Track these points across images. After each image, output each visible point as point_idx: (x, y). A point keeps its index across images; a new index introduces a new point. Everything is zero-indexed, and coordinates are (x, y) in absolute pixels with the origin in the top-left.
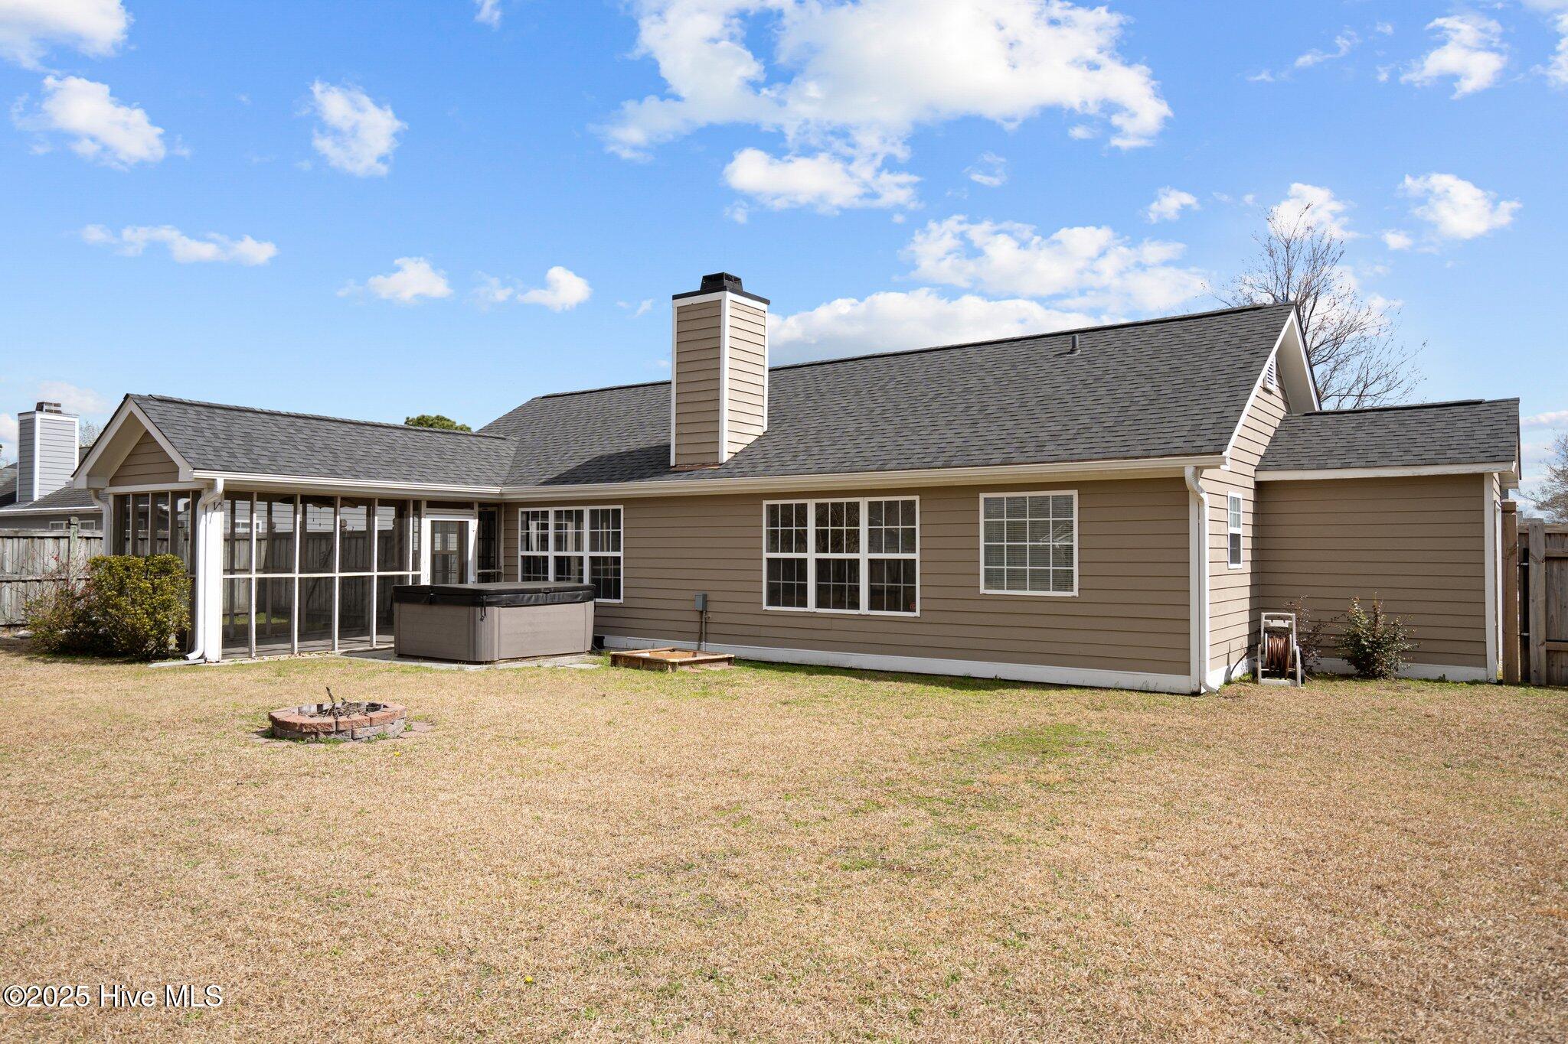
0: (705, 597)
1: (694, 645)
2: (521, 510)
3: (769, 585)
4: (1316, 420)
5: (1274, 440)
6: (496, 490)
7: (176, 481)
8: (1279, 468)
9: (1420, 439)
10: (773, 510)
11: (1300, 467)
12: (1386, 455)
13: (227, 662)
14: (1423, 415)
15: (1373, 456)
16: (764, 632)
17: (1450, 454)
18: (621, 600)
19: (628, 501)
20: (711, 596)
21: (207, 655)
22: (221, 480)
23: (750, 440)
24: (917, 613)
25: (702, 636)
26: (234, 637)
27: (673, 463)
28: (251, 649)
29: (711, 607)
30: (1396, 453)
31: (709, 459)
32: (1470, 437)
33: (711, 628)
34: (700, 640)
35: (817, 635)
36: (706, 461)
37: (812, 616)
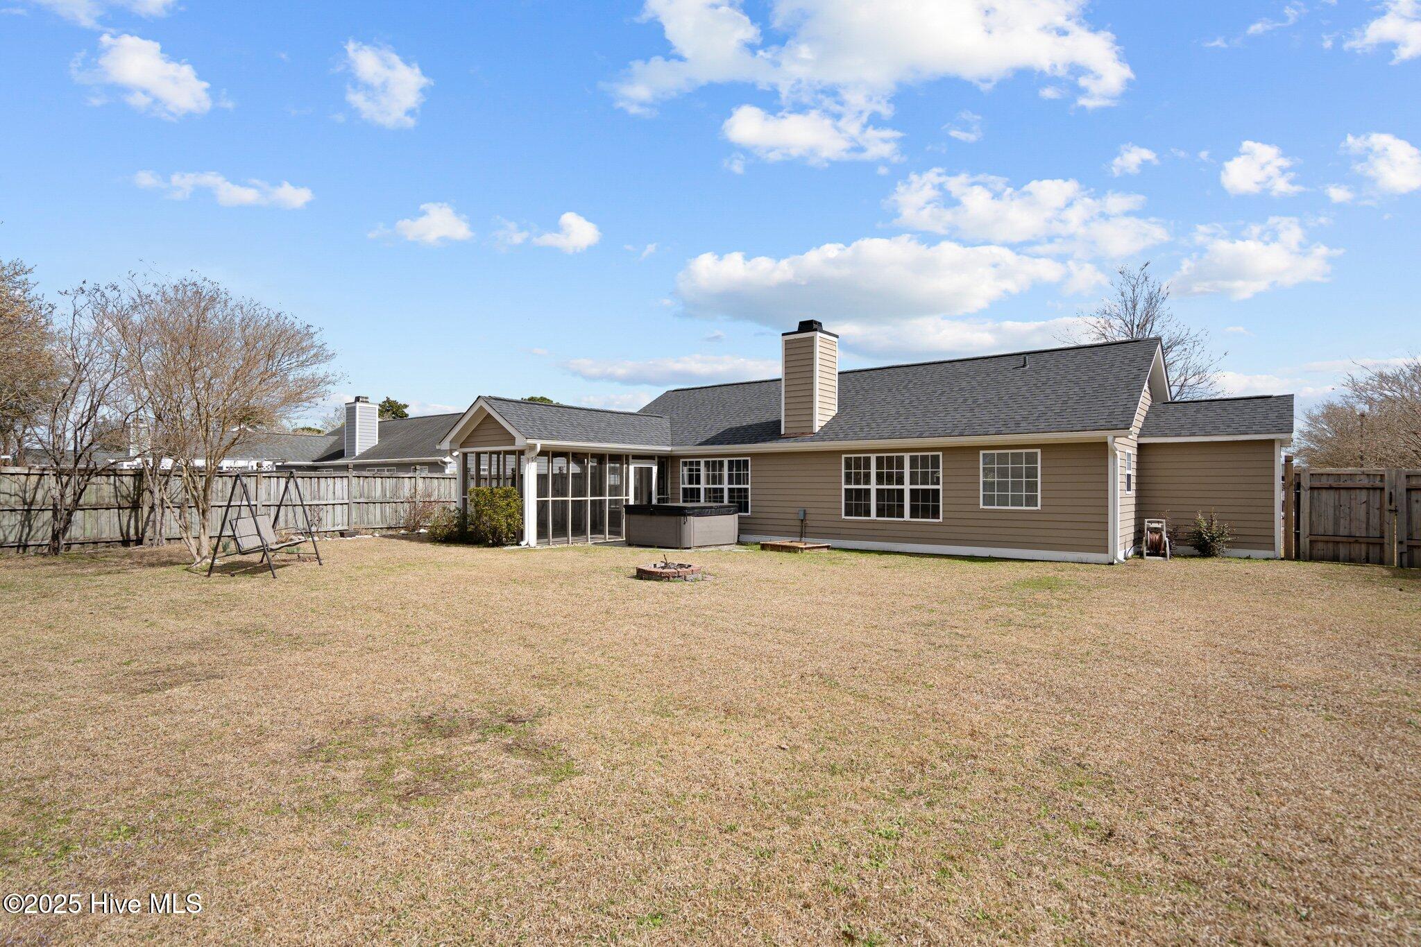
0: (805, 511)
1: (798, 539)
2: (681, 460)
3: (846, 504)
4: (1171, 407)
5: (1146, 418)
6: (669, 449)
7: (514, 445)
8: (1152, 435)
9: (1236, 419)
10: (848, 461)
11: (1166, 435)
12: (1216, 428)
13: (539, 547)
14: (1236, 404)
15: (1209, 429)
16: (843, 531)
17: (1255, 428)
18: (749, 514)
19: (754, 455)
20: (808, 511)
21: (530, 543)
22: (539, 444)
23: (829, 418)
24: (941, 520)
25: (802, 534)
26: (542, 533)
27: (783, 432)
28: (549, 541)
29: (808, 517)
30: (1222, 427)
31: (807, 430)
32: (1266, 418)
33: (808, 530)
34: (801, 536)
35: (876, 533)
36: (805, 432)
37: (874, 522)
